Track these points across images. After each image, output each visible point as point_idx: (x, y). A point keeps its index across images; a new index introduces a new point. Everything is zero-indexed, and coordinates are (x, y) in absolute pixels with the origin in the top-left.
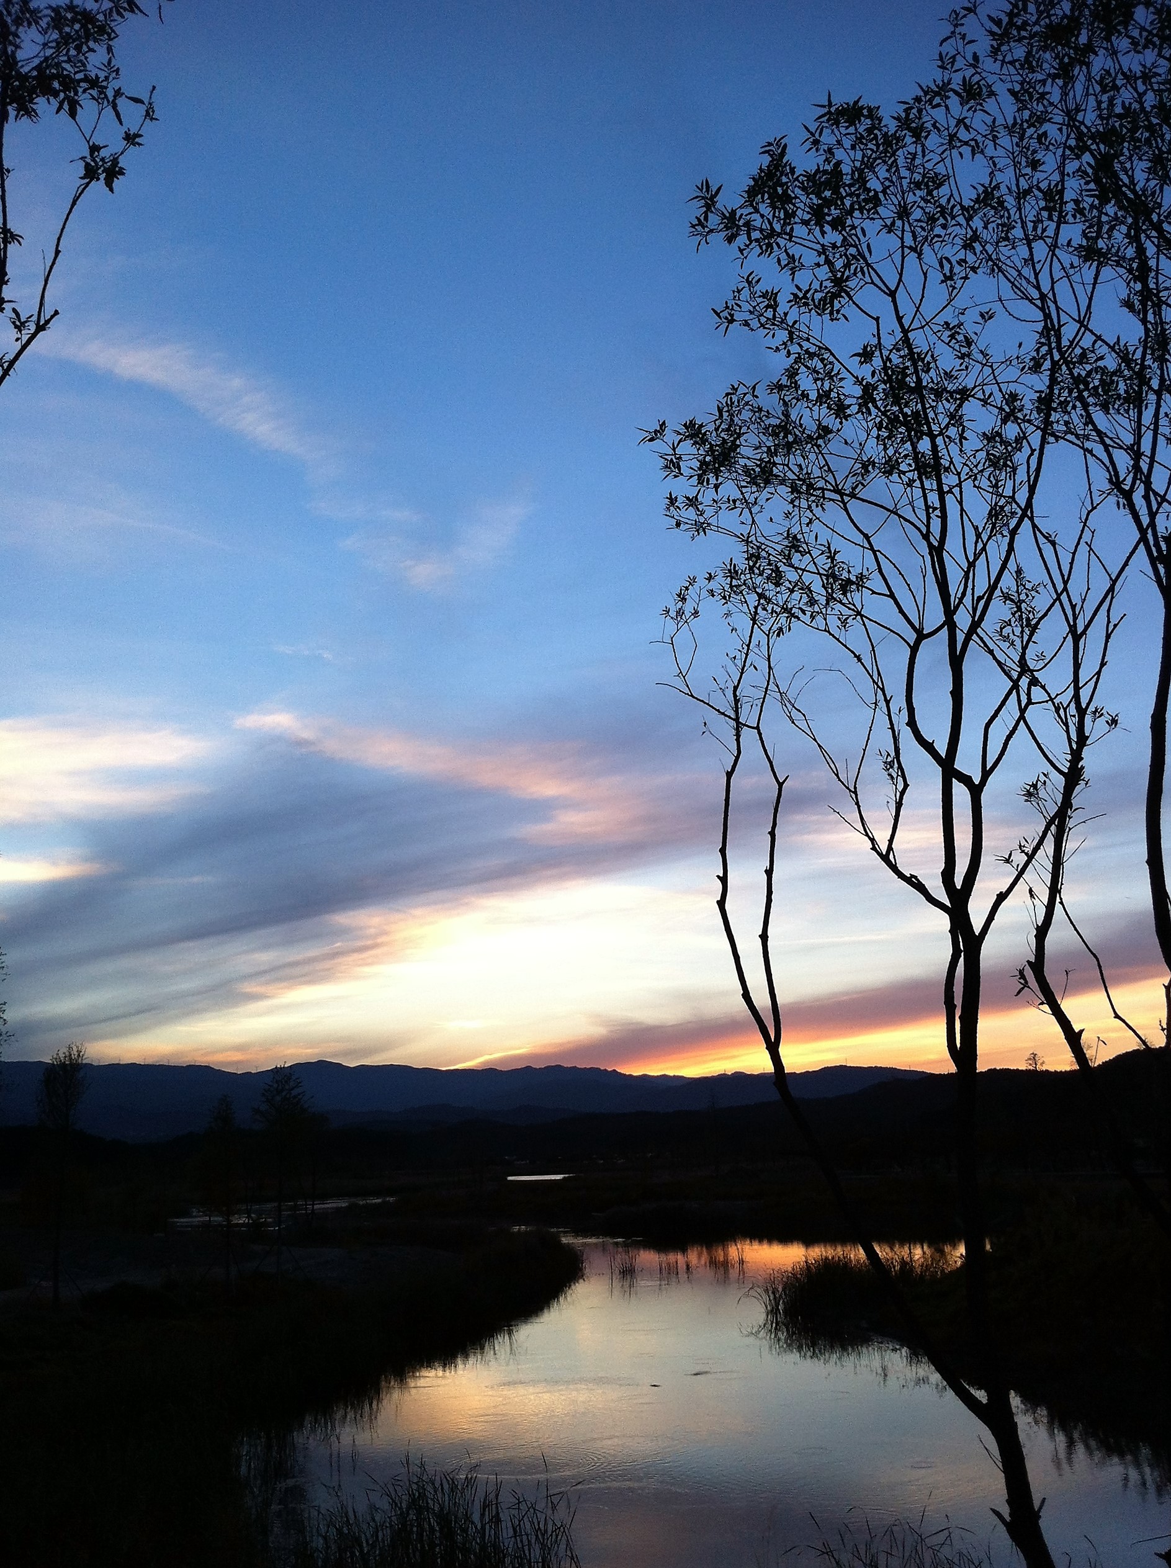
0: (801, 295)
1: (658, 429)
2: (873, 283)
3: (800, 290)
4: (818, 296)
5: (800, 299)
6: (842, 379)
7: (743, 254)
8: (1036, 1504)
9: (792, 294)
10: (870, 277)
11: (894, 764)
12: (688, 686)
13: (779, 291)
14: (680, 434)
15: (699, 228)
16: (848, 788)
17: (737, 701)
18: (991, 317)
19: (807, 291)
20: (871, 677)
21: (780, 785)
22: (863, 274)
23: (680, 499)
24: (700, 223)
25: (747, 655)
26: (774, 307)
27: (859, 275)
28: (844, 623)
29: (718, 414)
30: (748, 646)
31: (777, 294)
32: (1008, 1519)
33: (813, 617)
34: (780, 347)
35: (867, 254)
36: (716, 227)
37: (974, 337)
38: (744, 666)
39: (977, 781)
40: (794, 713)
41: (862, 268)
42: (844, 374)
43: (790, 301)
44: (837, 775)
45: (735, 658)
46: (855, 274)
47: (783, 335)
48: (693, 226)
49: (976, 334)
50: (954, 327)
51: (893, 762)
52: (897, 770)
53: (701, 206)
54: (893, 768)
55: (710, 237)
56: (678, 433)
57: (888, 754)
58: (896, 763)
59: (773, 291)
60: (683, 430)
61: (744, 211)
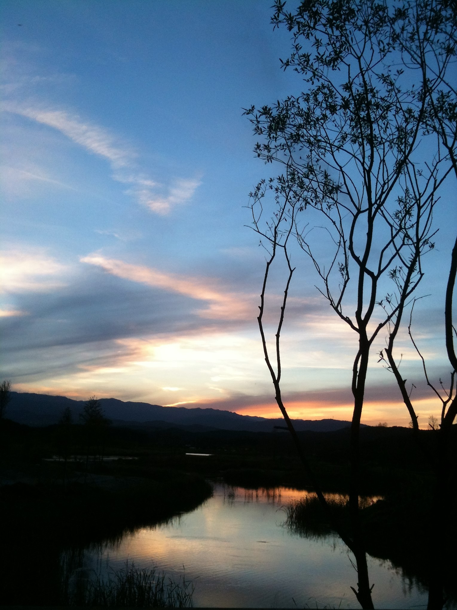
0: (320, 57)
1: (251, 109)
2: (351, 53)
3: (320, 55)
4: (328, 59)
5: (319, 59)
6: (336, 98)
7: (295, 36)
8: (370, 587)
9: (316, 56)
10: (351, 51)
11: (345, 268)
12: (257, 228)
13: (310, 55)
14: (261, 112)
15: (275, 20)
16: (324, 278)
17: (276, 233)
18: (402, 73)
19: (323, 55)
20: (339, 232)
21: (292, 271)
22: (348, 51)
23: (262, 146)
24: (275, 18)
25: (282, 214)
26: (308, 61)
27: (346, 50)
28: (329, 207)
29: (278, 105)
30: (283, 210)
31: (309, 55)
32: (358, 592)
33: (316, 204)
34: (310, 80)
35: (350, 42)
36: (282, 20)
37: (394, 81)
38: (281, 218)
39: (376, 274)
40: (303, 244)
41: (348, 47)
42: (337, 94)
43: (315, 59)
44: (319, 272)
45: (277, 215)
46: (344, 50)
47: (310, 74)
48: (272, 19)
49: (395, 80)
50: (386, 77)
51: (344, 268)
52: (345, 272)
53: (276, 10)
54: (343, 271)
55: (280, 25)
56: (260, 112)
57: (342, 265)
58: (345, 269)
59: (308, 54)
60: (262, 111)
61: (297, 17)
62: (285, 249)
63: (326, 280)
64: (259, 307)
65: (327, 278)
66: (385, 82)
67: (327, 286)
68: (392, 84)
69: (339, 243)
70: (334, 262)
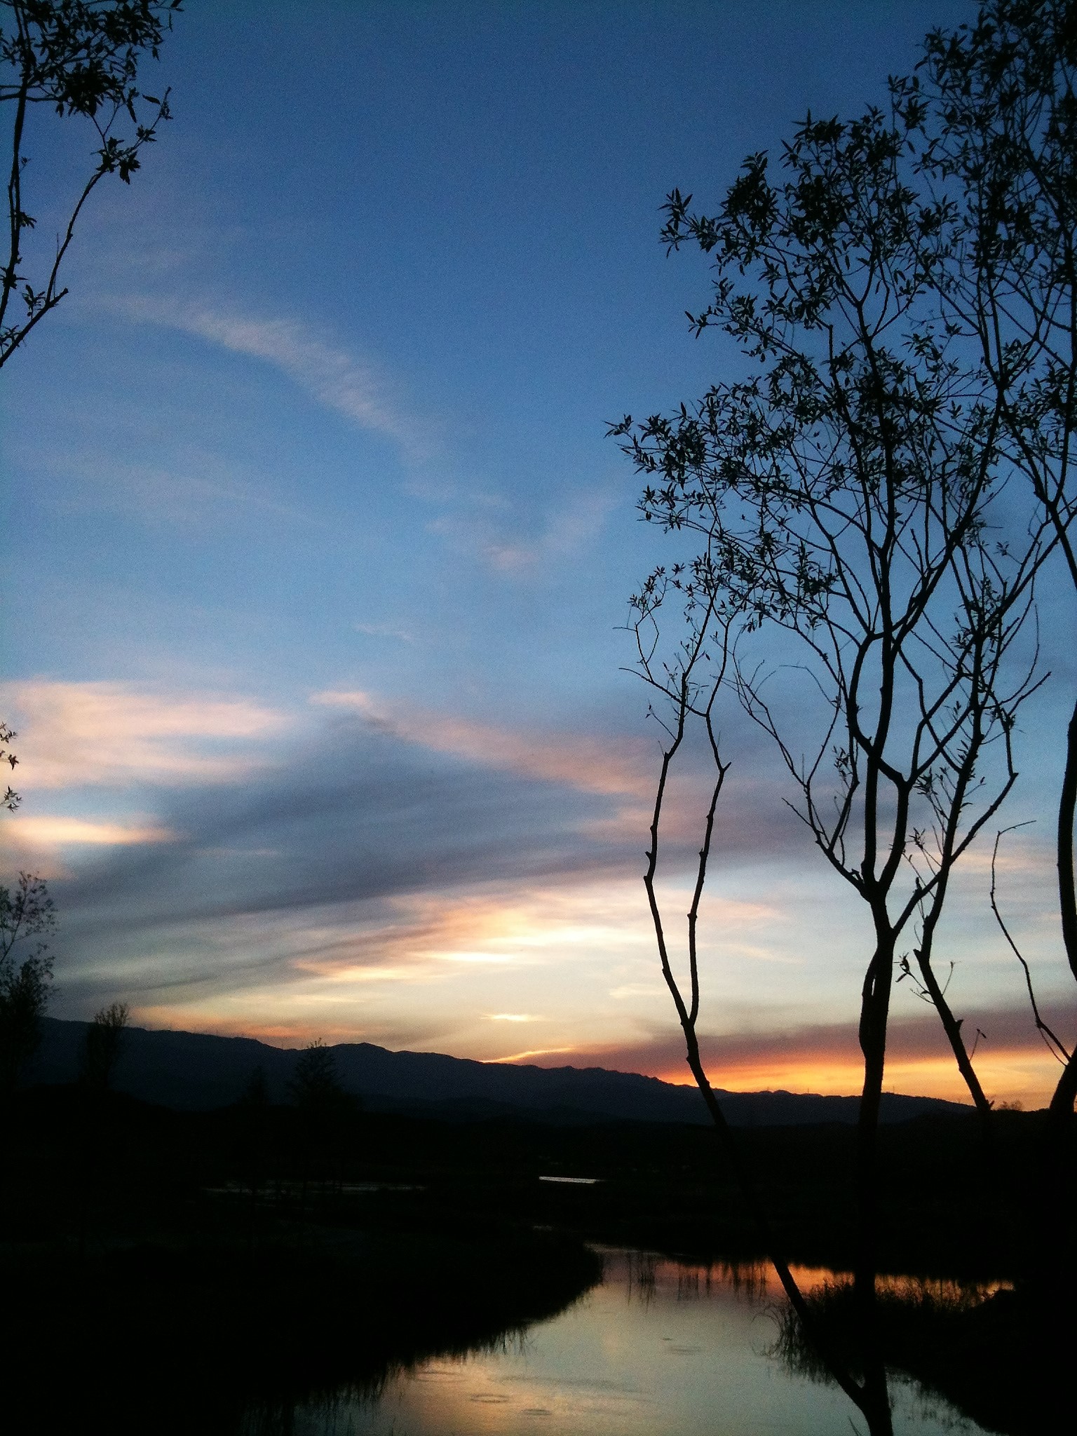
0: (776, 303)
1: (624, 423)
2: (843, 294)
3: (776, 299)
4: (795, 305)
5: (774, 306)
7: (721, 262)
9: (767, 301)
12: (649, 672)
13: (756, 298)
14: (646, 429)
15: (669, 235)
16: (802, 783)
17: (685, 687)
19: (783, 299)
21: (722, 771)
23: (658, 493)
24: (670, 231)
25: (699, 644)
26: (750, 312)
27: (834, 286)
28: (812, 623)
29: (681, 412)
30: (701, 635)
33: (783, 615)
34: (756, 352)
36: (686, 234)
37: (940, 351)
38: (696, 654)
39: (906, 777)
40: (754, 705)
43: (764, 308)
44: (792, 768)
45: (688, 646)
46: (831, 284)
47: (754, 340)
48: (664, 233)
49: (941, 347)
50: (923, 340)
51: (847, 759)
52: (850, 767)
53: (670, 215)
54: (846, 765)
55: (681, 244)
56: (643, 428)
57: (843, 752)
58: (849, 762)
59: (749, 297)
60: (648, 425)
61: (723, 221)
62: (708, 721)
63: (807, 787)
64: (647, 853)
65: (809, 782)
66: (921, 353)
67: (809, 800)
68: (936, 356)
69: (835, 701)
70: (825, 744)
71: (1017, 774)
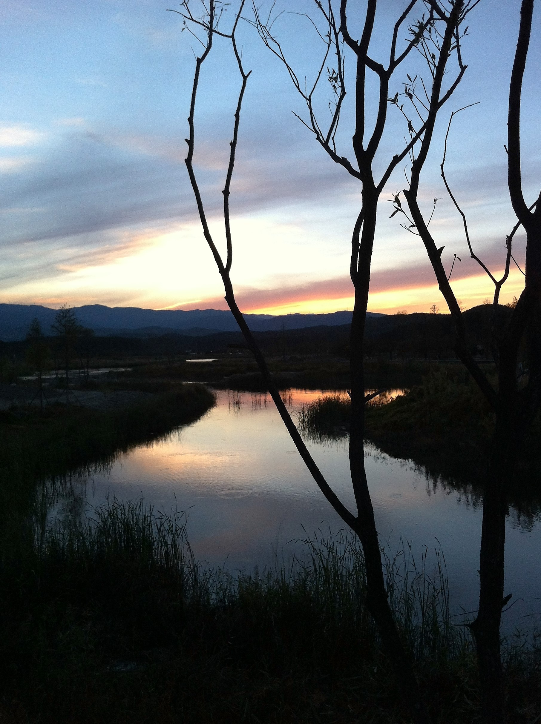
11: (338, 77)
12: (189, 12)
16: (305, 98)
20: (329, 20)
21: (245, 78)
39: (386, 68)
40: (269, 39)
44: (298, 87)
51: (336, 78)
52: (339, 83)
54: (336, 82)
57: (334, 72)
58: (339, 80)
62: (234, 40)
63: (309, 100)
64: (186, 140)
65: (310, 97)
67: (311, 109)
69: (327, 36)
70: (321, 71)
71: (466, 67)
